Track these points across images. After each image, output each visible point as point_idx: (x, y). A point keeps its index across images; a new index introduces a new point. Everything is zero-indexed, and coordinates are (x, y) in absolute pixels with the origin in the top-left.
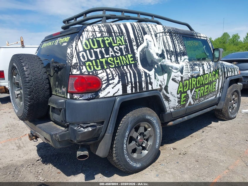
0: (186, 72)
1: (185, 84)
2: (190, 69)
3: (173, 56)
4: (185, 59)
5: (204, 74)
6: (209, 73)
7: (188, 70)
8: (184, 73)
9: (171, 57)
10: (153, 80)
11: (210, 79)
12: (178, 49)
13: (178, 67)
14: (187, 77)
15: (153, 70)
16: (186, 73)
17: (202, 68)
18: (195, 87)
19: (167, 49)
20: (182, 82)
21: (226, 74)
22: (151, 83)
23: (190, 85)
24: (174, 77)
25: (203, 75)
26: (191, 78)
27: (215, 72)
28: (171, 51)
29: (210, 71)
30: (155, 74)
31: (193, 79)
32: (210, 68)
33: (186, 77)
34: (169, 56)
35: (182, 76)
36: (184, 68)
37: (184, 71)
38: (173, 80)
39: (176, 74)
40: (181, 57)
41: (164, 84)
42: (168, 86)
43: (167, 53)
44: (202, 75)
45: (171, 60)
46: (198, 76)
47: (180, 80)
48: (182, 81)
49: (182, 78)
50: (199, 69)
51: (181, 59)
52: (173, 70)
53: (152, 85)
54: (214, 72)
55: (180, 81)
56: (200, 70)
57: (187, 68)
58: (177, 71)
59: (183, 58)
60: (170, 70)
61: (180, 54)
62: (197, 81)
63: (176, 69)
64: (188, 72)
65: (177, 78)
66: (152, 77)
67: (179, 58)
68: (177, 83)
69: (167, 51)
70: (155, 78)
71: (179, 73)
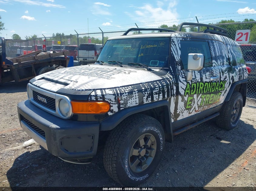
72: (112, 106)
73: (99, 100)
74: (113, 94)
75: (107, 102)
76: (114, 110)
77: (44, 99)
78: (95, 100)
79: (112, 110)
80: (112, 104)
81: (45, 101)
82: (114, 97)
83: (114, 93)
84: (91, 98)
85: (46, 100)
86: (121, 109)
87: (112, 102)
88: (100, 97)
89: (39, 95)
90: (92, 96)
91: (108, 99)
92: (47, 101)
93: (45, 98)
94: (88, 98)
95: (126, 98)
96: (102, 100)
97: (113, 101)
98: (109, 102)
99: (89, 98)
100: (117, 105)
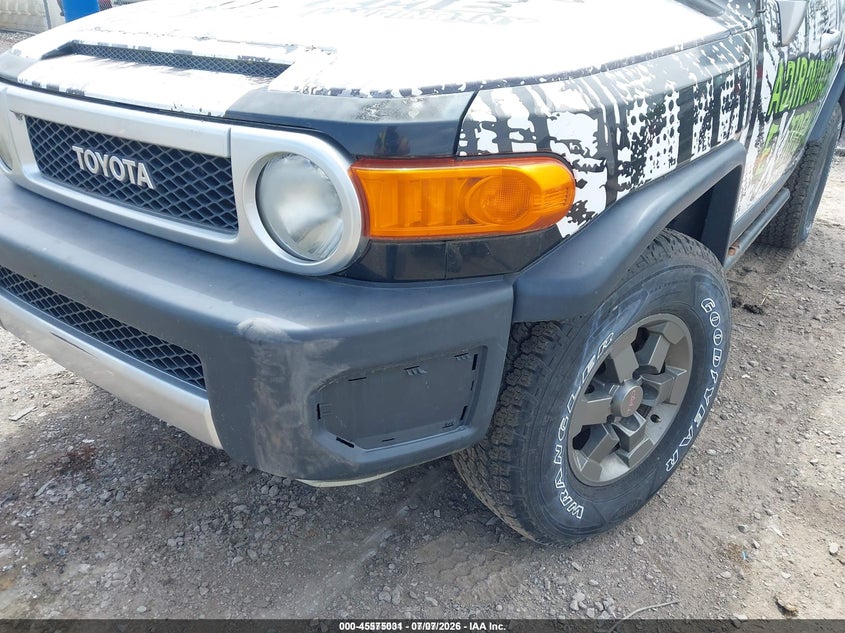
72: (582, 184)
73: (516, 148)
74: (591, 110)
75: (561, 158)
76: (589, 208)
77: (131, 163)
78: (494, 149)
79: (582, 204)
80: (586, 169)
81: (144, 178)
82: (593, 125)
83: (593, 101)
84: (473, 141)
85: (150, 169)
86: (620, 195)
87: (583, 161)
88: (522, 131)
89: (85, 146)
90: (475, 125)
91: (567, 142)
92: (156, 176)
93: (137, 158)
94: (458, 139)
95: (643, 130)
96: (532, 147)
97: (587, 156)
98: (571, 158)
99: (463, 144)
100: (603, 177)
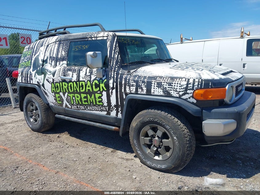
0: (57, 75)
1: (56, 86)
2: (62, 73)
3: (53, 61)
4: (64, 64)
5: (79, 81)
6: (86, 81)
7: (59, 74)
8: (55, 76)
9: (52, 62)
10: (33, 78)
11: (87, 88)
12: (60, 55)
13: (52, 71)
14: (58, 80)
15: (35, 71)
16: (57, 77)
17: (77, 74)
18: (67, 91)
19: (51, 56)
20: (54, 84)
21: (123, 87)
22: (32, 79)
23: (61, 88)
24: (48, 78)
25: (77, 81)
26: (62, 82)
27: (99, 81)
28: (54, 57)
29: (89, 79)
30: (35, 74)
31: (64, 83)
32: (90, 76)
33: (56, 80)
34: (50, 61)
35: (53, 78)
36: (57, 72)
37: (56, 74)
38: (47, 80)
39: (49, 76)
40: (60, 62)
41: (41, 81)
42: (44, 84)
43: (50, 59)
44: (75, 81)
45: (51, 64)
46: (71, 81)
47: (52, 81)
48: (53, 82)
49: (53, 80)
50: (73, 74)
51: (59, 64)
52: (48, 73)
53: (32, 80)
54: (97, 82)
55: (52, 83)
56: (72, 76)
57: (59, 72)
58: (50, 74)
59: (61, 63)
60: (46, 72)
61: (60, 59)
62: (68, 86)
63: (50, 72)
64: (59, 76)
65: (49, 79)
66: (33, 75)
67: (58, 63)
68: (50, 83)
69: (50, 57)
70: (35, 77)
71: (52, 76)
